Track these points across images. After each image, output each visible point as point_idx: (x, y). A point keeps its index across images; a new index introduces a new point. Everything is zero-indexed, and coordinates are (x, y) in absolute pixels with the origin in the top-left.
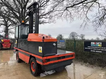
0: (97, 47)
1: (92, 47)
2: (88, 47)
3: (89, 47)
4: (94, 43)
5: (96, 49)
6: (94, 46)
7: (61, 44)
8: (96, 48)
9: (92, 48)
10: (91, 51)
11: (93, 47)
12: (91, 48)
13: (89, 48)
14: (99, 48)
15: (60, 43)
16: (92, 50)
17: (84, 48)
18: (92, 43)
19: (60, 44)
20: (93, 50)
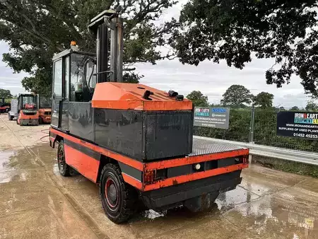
0: (309, 126)
1: (296, 125)
2: (287, 125)
3: (290, 125)
4: (302, 115)
5: (306, 130)
6: (303, 122)
7: (215, 117)
8: (308, 128)
9: (297, 127)
10: (295, 134)
11: (301, 126)
12: (294, 128)
13: (289, 127)
14: (313, 127)
15: (213, 115)
16: (296, 132)
17: (278, 128)
18: (296, 115)
19: (212, 118)
20: (298, 132)
